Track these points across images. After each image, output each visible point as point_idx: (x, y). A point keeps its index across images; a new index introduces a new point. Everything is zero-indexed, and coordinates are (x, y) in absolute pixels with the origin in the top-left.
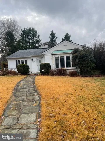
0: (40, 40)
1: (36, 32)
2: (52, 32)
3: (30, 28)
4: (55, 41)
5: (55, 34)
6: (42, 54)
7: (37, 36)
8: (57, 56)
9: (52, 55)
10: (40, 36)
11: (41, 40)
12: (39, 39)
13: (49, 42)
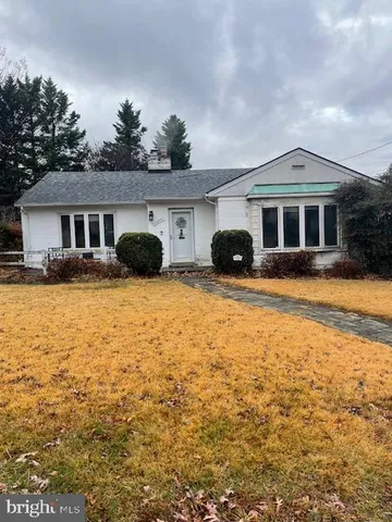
0: (81, 131)
1: (63, 99)
2: (127, 107)
3: (37, 81)
4: (137, 140)
5: (139, 113)
6: (210, 195)
7: (67, 115)
8: (269, 204)
9: (249, 200)
10: (79, 117)
11: (84, 133)
12: (74, 129)
13: (114, 142)
